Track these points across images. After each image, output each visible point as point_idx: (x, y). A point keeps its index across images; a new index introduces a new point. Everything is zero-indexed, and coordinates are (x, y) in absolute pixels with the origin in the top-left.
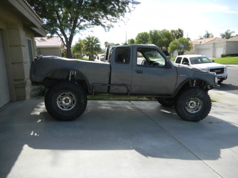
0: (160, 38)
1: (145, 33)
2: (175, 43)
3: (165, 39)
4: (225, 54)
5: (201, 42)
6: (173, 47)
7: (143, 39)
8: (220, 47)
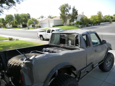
0: (20, 18)
1: (10, 15)
2: (30, 21)
3: (24, 19)
4: (54, 25)
5: (42, 20)
6: (30, 23)
7: (10, 18)
8: (51, 22)
